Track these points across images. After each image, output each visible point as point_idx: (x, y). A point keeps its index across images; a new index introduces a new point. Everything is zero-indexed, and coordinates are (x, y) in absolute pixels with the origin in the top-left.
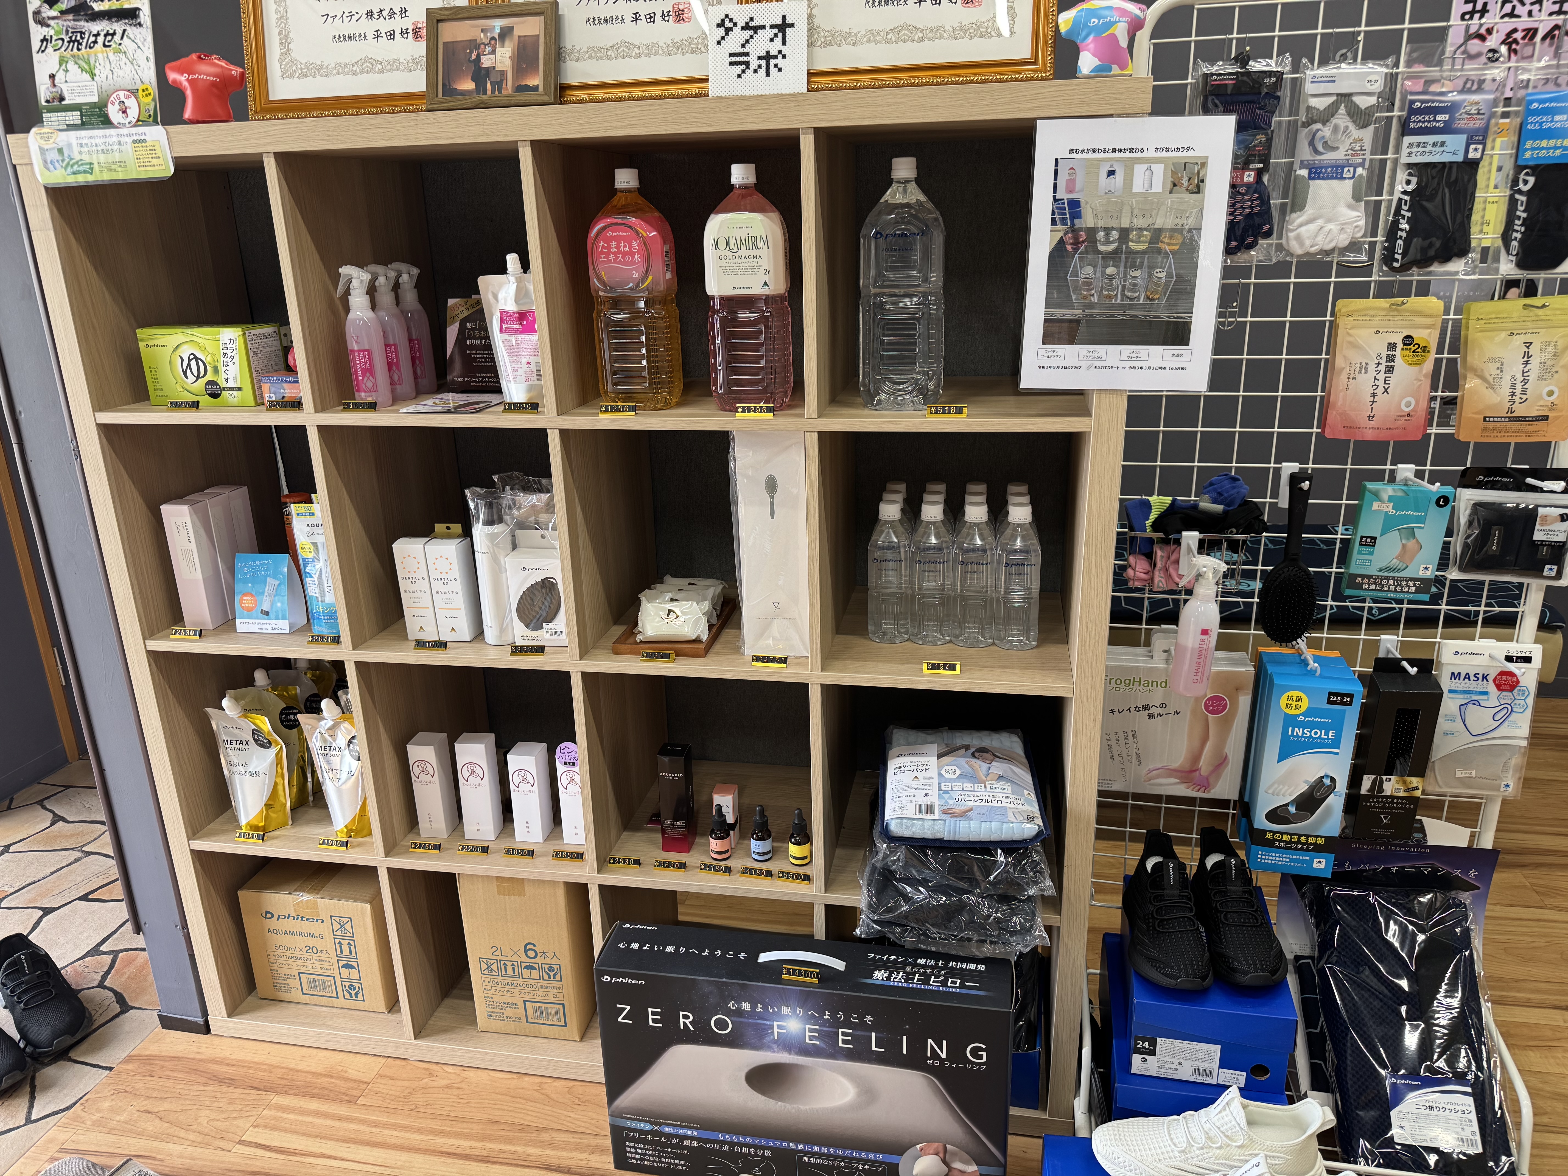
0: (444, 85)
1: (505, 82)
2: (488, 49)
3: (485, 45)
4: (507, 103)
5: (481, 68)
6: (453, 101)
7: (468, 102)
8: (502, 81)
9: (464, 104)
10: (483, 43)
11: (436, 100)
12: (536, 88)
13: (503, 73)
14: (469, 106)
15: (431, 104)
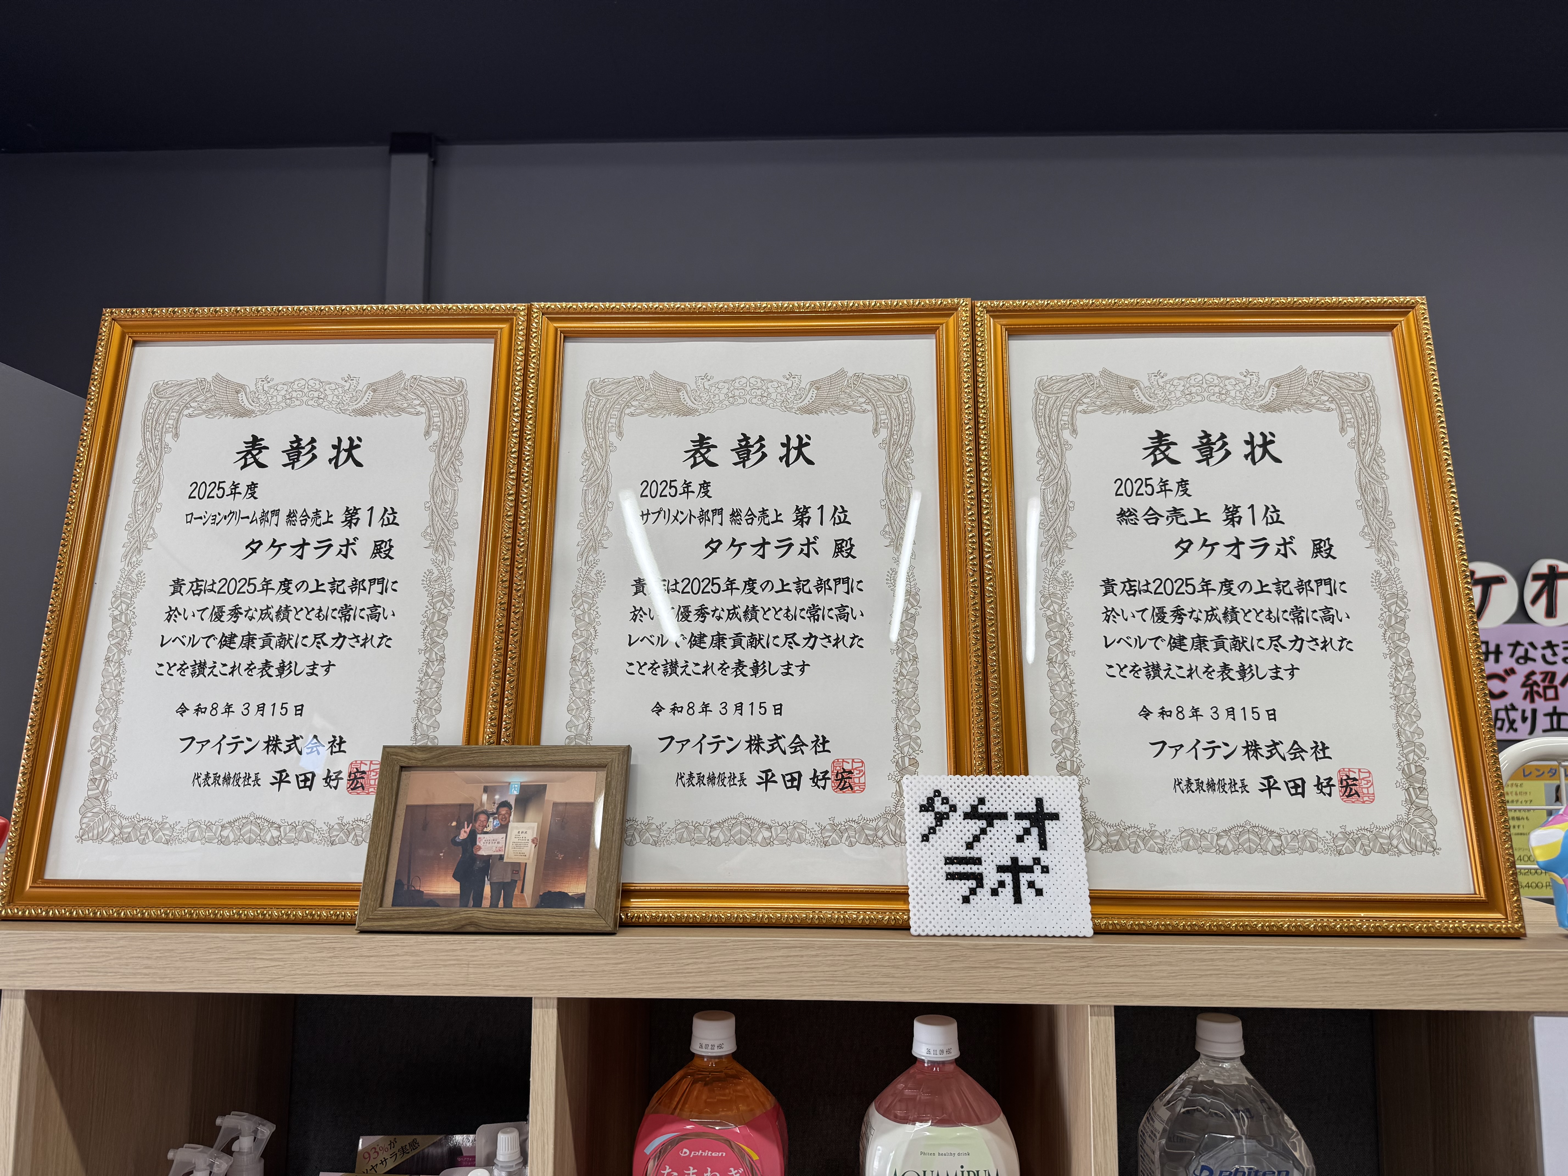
0: (398, 884)
1: (519, 884)
2: (493, 823)
3: (489, 815)
4: (522, 927)
5: (474, 858)
6: (413, 915)
7: (445, 919)
8: (514, 882)
9: (434, 924)
10: (484, 812)
11: (379, 912)
12: (580, 899)
13: (517, 868)
14: (446, 928)
15: (368, 920)
